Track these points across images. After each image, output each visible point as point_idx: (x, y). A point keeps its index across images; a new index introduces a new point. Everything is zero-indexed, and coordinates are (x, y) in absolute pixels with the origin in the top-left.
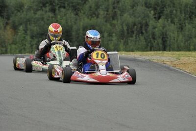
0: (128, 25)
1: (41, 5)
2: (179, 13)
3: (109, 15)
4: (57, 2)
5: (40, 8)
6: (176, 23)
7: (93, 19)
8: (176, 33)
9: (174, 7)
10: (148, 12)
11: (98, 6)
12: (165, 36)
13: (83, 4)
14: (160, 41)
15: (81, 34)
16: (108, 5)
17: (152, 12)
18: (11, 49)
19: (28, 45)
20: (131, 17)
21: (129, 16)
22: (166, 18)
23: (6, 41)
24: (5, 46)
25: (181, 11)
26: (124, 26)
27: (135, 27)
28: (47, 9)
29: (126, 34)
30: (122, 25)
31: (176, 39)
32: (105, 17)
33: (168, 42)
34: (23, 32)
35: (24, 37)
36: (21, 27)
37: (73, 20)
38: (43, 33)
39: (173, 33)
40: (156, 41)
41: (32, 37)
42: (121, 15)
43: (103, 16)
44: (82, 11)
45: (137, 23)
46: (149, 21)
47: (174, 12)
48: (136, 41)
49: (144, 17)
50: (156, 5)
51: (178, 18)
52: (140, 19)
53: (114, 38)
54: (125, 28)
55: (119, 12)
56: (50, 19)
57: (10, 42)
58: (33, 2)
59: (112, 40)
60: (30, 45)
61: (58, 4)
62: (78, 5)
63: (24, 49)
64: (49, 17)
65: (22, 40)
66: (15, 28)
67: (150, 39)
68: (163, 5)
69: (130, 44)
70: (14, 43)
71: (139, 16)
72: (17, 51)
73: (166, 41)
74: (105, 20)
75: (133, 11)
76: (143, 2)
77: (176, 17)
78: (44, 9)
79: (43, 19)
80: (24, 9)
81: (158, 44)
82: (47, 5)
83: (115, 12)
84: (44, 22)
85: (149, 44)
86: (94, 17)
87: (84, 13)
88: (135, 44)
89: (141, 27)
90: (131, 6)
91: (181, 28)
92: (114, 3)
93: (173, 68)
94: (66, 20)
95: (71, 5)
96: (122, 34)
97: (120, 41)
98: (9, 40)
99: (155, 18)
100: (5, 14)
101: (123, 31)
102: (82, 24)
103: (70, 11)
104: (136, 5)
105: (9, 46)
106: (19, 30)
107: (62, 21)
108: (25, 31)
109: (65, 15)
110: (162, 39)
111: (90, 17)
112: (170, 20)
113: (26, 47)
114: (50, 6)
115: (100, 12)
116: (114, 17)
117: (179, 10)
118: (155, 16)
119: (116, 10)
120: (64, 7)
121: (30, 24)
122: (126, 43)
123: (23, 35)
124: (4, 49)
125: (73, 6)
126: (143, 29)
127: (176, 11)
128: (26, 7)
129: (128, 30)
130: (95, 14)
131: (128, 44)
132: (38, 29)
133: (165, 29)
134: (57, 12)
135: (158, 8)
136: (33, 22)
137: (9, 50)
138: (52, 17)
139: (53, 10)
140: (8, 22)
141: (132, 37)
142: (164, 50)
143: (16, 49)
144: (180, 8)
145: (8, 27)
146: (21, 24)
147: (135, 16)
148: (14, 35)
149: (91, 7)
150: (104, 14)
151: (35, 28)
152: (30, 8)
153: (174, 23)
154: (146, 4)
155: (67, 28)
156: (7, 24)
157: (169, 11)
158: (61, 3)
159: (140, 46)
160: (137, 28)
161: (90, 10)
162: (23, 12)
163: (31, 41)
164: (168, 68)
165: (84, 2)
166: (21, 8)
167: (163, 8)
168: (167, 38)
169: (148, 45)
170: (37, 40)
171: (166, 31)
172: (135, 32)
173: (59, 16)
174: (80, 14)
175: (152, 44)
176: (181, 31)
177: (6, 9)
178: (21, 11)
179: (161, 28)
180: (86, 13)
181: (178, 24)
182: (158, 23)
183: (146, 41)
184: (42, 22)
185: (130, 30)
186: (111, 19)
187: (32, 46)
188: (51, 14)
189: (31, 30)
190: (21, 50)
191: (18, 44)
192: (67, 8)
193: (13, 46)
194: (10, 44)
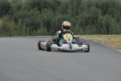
0: (85, 19)
1: (32, 6)
2: (117, 11)
3: (74, 12)
4: (42, 4)
5: (31, 8)
6: (115, 17)
7: (64, 15)
8: (115, 23)
9: (114, 7)
10: (98, 11)
11: (67, 7)
12: (108, 25)
13: (58, 6)
14: (105, 28)
15: (56, 24)
16: (73, 6)
17: (101, 11)
18: (13, 34)
19: (24, 31)
20: (87, 14)
21: (86, 13)
22: (109, 14)
23: (11, 28)
24: (10, 32)
25: (118, 10)
26: (83, 19)
27: (90, 20)
28: (36, 9)
29: (84, 24)
30: (82, 19)
31: (115, 27)
32: (71, 14)
33: (110, 29)
34: (21, 23)
35: (22, 26)
36: (20, 20)
37: (52, 16)
38: (33, 23)
39: (113, 23)
40: (103, 29)
41: (26, 26)
42: (81, 13)
43: (70, 13)
44: (57, 10)
45: (91, 17)
46: (99, 16)
47: (114, 10)
48: (90, 29)
49: (95, 14)
50: (103, 6)
51: (116, 14)
52: (93, 15)
53: (77, 27)
54: (84, 20)
55: (80, 11)
56: (38, 15)
57: (13, 29)
58: (27, 5)
59: (75, 28)
60: (25, 31)
61: (43, 6)
62: (55, 6)
63: (22, 33)
64: (37, 14)
65: (21, 28)
66: (16, 20)
67: (99, 27)
68: (107, 6)
69: (86, 30)
70: (15, 29)
71: (93, 13)
72: (17, 34)
73: (109, 28)
74: (71, 15)
75: (89, 10)
76: (95, 5)
77: (115, 14)
78: (34, 8)
79: (33, 15)
80: (22, 9)
81: (104, 30)
82: (36, 6)
83: (78, 10)
84: (34, 17)
85: (99, 30)
86: (64, 14)
87: (59, 11)
88: (90, 30)
89: (94, 20)
90: (87, 7)
91: (118, 20)
92: (77, 5)
93: (104, 45)
94: (48, 16)
95: (50, 6)
96: (81, 24)
97: (81, 29)
98: (12, 28)
99: (102, 14)
100: (10, 12)
101: (82, 22)
102: (57, 18)
103: (50, 10)
104: (90, 6)
105: (12, 32)
106: (19, 22)
107: (45, 16)
108: (22, 22)
109: (47, 12)
110: (106, 27)
111: (62, 13)
112: (111, 15)
113: (23, 32)
114: (38, 7)
115: (68, 11)
116: (77, 13)
117: (117, 9)
118: (102, 13)
119: (78, 9)
120: (46, 8)
121: (25, 18)
122: (84, 30)
123: (21, 25)
124: (9, 33)
125: (52, 7)
126: (95, 21)
127: (115, 10)
128: (23, 8)
129: (85, 21)
130: (65, 12)
131: (85, 30)
132: (30, 21)
133: (108, 21)
134: (42, 10)
135: (104, 8)
136: (27, 17)
137: (12, 34)
138: (39, 14)
139: (40, 10)
140: (12, 17)
141: (88, 26)
142: (108, 34)
143: (16, 33)
144: (118, 8)
145: (12, 20)
146: (20, 18)
147: (90, 13)
148: (16, 25)
149: (63, 8)
150: (71, 12)
151: (28, 21)
152: (25, 8)
153: (114, 17)
154: (96, 5)
155: (48, 20)
156: (11, 18)
157: (111, 10)
158: (45, 5)
159: (92, 32)
160: (91, 20)
161: (62, 9)
162: (21, 11)
163: (26, 29)
164: (101, 45)
165: (58, 4)
166: (20, 8)
167: (107, 8)
168: (110, 26)
169: (97, 31)
170: (29, 28)
171: (109, 22)
172: (90, 23)
173: (43, 13)
174: (56, 12)
175: (100, 30)
176: (118, 22)
177: (10, 9)
178: (20, 10)
179: (106, 20)
180: (60, 11)
181: (116, 18)
182: (104, 18)
183: (96, 29)
184: (33, 17)
185: (87, 22)
186: (75, 15)
187: (26, 31)
188: (38, 12)
189: (26, 22)
190: (20, 34)
191: (18, 30)
192: (48, 8)
193: (15, 32)
194: (13, 31)
